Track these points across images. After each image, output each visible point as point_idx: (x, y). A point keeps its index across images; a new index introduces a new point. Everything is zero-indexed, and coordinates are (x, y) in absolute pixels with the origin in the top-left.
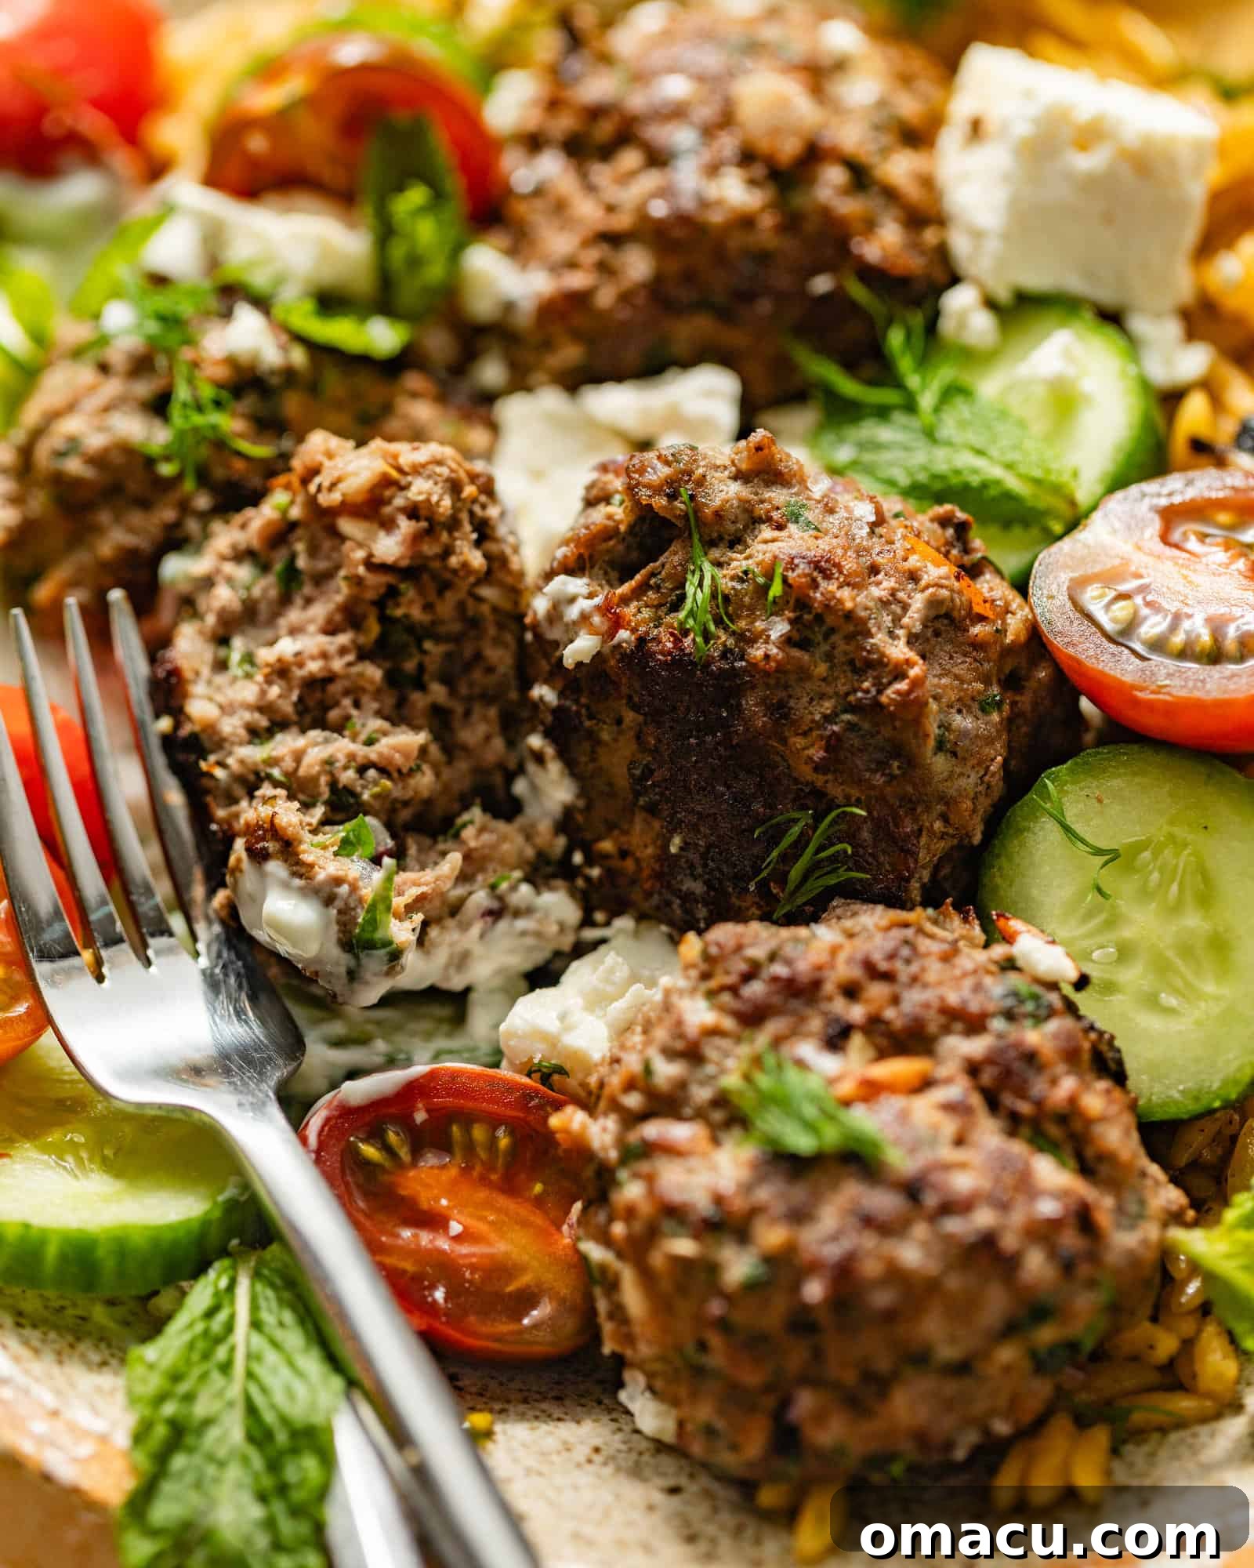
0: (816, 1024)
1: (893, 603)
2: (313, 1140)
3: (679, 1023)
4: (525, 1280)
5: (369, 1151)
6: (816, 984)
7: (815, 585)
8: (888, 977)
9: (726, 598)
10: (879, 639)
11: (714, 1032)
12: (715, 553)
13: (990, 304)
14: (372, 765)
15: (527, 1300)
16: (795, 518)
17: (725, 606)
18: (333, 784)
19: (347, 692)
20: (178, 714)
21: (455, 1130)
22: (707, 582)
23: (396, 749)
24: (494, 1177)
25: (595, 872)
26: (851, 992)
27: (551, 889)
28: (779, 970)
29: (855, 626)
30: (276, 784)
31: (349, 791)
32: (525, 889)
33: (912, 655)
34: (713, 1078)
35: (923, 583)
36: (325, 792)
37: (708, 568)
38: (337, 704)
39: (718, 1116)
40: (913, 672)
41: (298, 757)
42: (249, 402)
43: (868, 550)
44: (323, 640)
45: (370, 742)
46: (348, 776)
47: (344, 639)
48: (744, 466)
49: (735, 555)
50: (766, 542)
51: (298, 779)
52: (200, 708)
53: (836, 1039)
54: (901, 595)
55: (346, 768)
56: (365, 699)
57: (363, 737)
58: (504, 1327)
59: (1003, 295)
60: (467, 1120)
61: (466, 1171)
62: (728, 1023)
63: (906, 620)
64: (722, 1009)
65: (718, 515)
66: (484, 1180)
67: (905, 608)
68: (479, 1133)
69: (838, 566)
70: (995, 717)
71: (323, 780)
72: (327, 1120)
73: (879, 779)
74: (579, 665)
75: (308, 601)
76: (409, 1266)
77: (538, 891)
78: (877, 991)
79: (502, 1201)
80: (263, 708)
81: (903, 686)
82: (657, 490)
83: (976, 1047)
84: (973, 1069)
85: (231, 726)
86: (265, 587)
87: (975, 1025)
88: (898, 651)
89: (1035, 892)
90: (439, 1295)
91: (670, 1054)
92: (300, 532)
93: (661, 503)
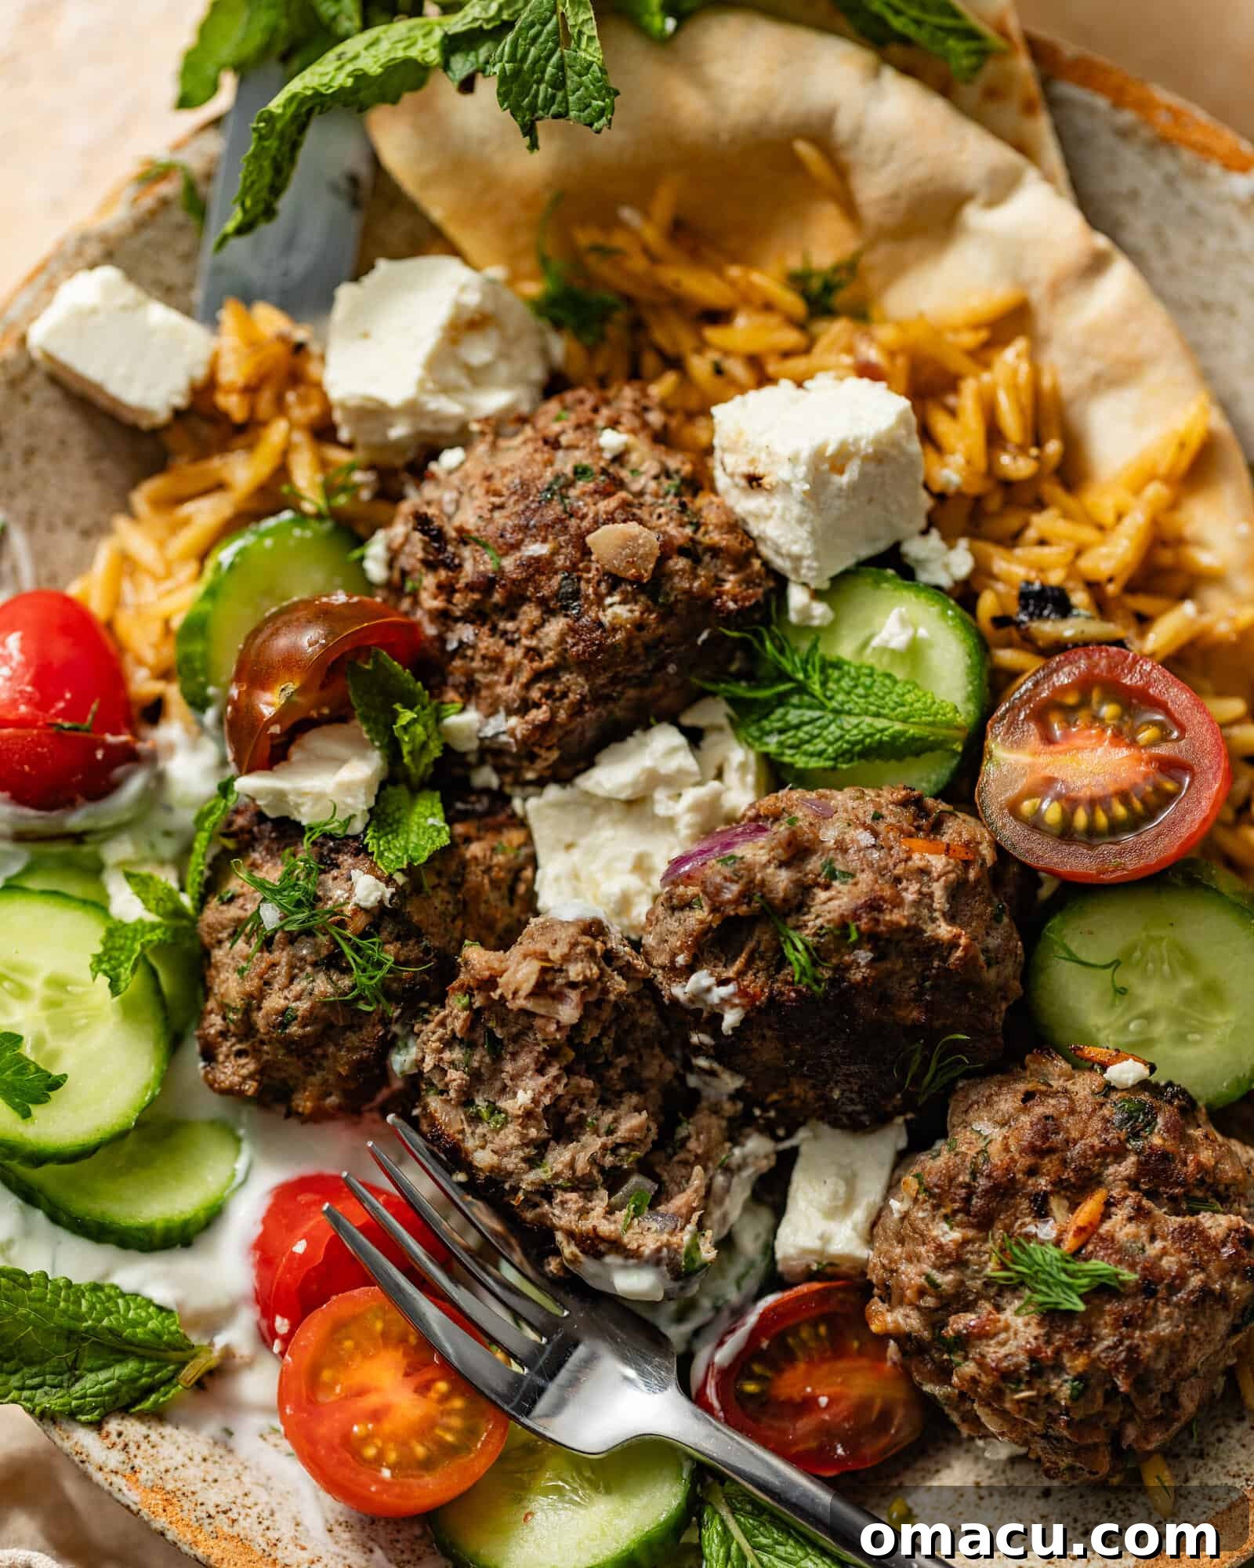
0: (1025, 1205)
1: (925, 898)
2: (716, 1404)
3: (940, 1247)
4: (878, 1404)
5: (751, 1387)
6: (1013, 1180)
7: (877, 921)
8: (1051, 1151)
9: (816, 949)
10: (929, 930)
11: (965, 1242)
12: (791, 921)
13: (817, 595)
14: (618, 1146)
15: (885, 1417)
16: (832, 875)
17: (817, 955)
18: (602, 1170)
19: (572, 1102)
20: (469, 1167)
21: (790, 1341)
22: (800, 946)
23: (631, 1130)
24: (828, 1354)
25: (772, 1114)
26: (1032, 1172)
27: (748, 1136)
28: (982, 1183)
29: (914, 931)
30: (565, 1190)
31: (615, 1168)
32: (737, 1151)
33: (955, 930)
34: (979, 1272)
35: (935, 875)
36: (599, 1178)
37: (792, 934)
38: (569, 1111)
39: (992, 1291)
40: (963, 941)
41: (572, 1165)
42: (389, 927)
43: (886, 867)
44: (542, 1081)
45: (610, 1132)
46: (609, 1160)
47: (553, 1071)
48: (783, 858)
49: (806, 918)
50: (825, 903)
51: (578, 1179)
52: (483, 1158)
53: (1042, 1213)
54: (925, 890)
55: (604, 1156)
56: (586, 1099)
57: (602, 1131)
58: (883, 1441)
59: (825, 585)
60: (795, 1331)
61: (810, 1362)
62: (971, 1233)
63: (936, 906)
64: (961, 1225)
65: (785, 900)
66: (823, 1360)
67: (931, 896)
68: (805, 1333)
69: (882, 898)
70: (1006, 920)
71: (595, 1172)
72: (717, 1384)
73: (966, 1010)
74: (734, 1029)
75: (514, 1056)
76: (813, 1444)
77: (742, 1145)
78: (1049, 1164)
79: (842, 1365)
80: (526, 1143)
81: (959, 953)
82: (737, 902)
83: (1127, 1167)
84: (1133, 1183)
85: (511, 1163)
86: (480, 1057)
87: (1119, 1154)
88: (944, 930)
89: (1071, 1004)
90: (840, 1451)
91: (943, 1269)
92: (486, 1015)
93: (743, 909)
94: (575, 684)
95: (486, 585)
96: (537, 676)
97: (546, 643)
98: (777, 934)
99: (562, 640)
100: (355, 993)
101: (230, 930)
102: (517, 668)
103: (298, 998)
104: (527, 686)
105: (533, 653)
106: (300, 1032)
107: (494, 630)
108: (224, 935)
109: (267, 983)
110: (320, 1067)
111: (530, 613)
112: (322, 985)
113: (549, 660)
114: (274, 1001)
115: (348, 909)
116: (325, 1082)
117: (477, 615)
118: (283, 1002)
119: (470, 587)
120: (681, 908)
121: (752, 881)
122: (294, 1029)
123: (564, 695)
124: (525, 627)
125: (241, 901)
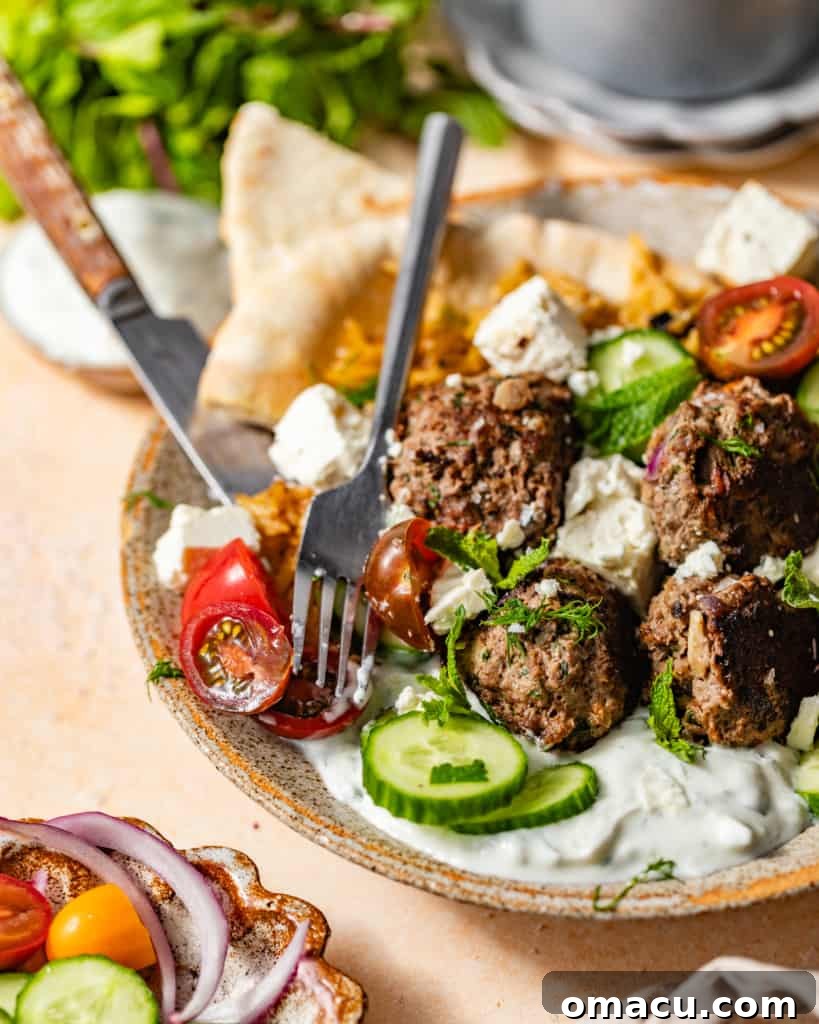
12: (720, 438)
16: (717, 410)
49: (724, 432)
50: (725, 421)
65: (710, 430)
93: (700, 444)
94: (543, 468)
95: (472, 455)
96: (526, 477)
97: (517, 459)
98: (720, 447)
99: (524, 451)
100: (582, 633)
101: (501, 665)
102: (514, 483)
103: (560, 657)
104: (525, 486)
105: (514, 470)
106: (575, 669)
107: (489, 477)
108: (500, 670)
109: (541, 664)
110: (592, 690)
111: (499, 454)
112: (564, 642)
113: (524, 466)
114: (551, 667)
115: (547, 602)
116: (599, 695)
117: (478, 476)
118: (556, 664)
119: (466, 463)
120: (672, 478)
121: (692, 431)
122: (571, 671)
123: (542, 478)
124: (502, 461)
125: (493, 652)
